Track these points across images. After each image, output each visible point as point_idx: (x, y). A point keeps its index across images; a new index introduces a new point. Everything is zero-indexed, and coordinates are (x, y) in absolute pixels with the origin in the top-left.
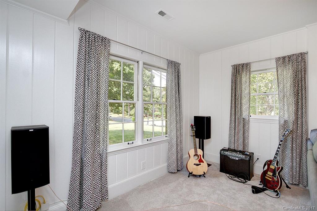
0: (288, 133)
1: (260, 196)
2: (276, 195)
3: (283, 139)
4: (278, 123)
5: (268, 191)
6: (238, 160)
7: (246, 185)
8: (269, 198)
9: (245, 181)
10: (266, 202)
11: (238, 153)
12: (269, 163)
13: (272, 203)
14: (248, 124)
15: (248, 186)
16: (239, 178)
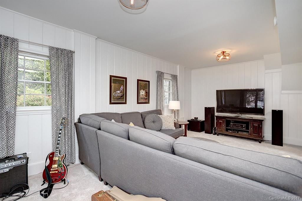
0: (65, 121)
1: (53, 195)
2: (64, 184)
3: (62, 127)
4: (51, 113)
5: (55, 185)
6: (9, 171)
7: (29, 197)
8: (62, 191)
9: (23, 194)
10: (64, 196)
11: (7, 161)
12: (51, 156)
13: (69, 193)
14: (14, 119)
15: (32, 196)
16: (13, 195)
